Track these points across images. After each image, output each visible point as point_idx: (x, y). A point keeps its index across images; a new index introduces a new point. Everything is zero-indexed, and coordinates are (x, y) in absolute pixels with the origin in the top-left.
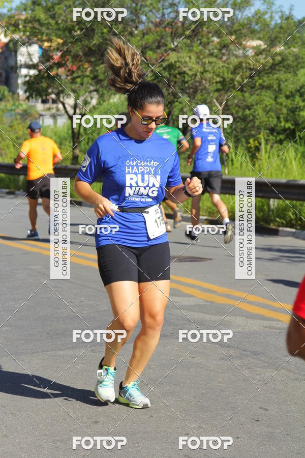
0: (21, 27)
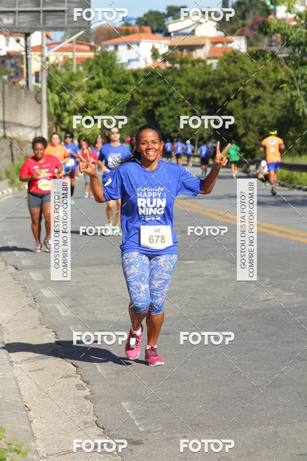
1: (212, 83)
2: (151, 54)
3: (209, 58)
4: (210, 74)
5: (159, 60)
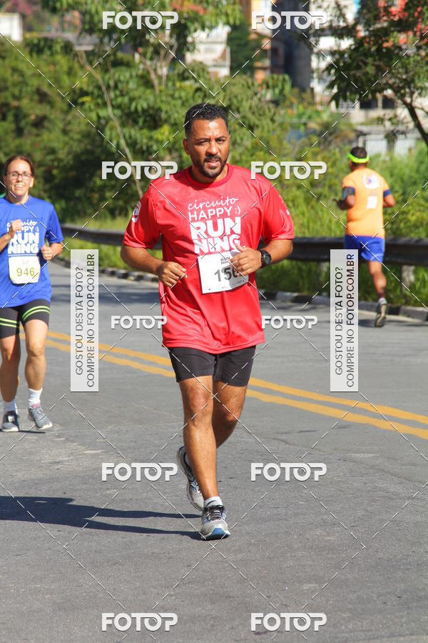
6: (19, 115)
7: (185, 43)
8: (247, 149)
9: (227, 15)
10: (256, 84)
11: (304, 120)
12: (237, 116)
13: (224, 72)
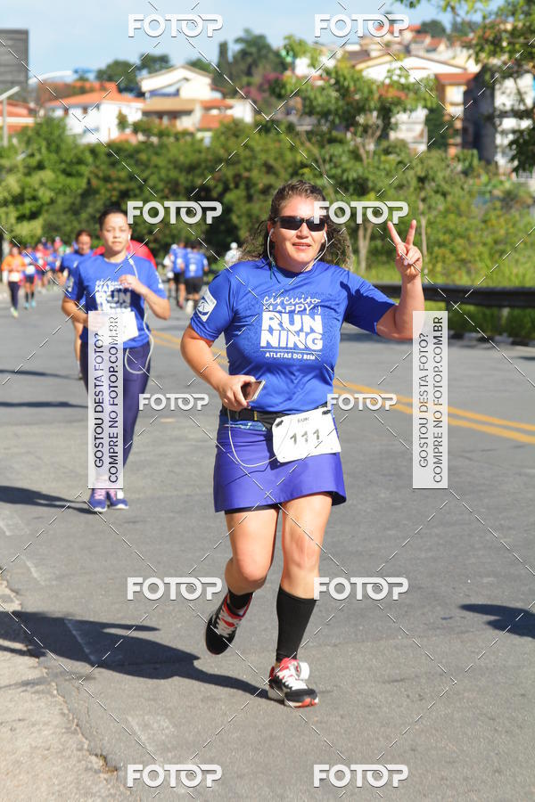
0: (505, 44)
1: (203, 165)
2: (116, 121)
3: (200, 130)
4: (200, 152)
5: (128, 131)
6: (249, 184)
7: (389, 123)
8: (440, 212)
9: (425, 100)
10: (449, 157)
11: (489, 188)
12: (433, 184)
13: (422, 148)
